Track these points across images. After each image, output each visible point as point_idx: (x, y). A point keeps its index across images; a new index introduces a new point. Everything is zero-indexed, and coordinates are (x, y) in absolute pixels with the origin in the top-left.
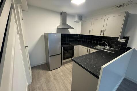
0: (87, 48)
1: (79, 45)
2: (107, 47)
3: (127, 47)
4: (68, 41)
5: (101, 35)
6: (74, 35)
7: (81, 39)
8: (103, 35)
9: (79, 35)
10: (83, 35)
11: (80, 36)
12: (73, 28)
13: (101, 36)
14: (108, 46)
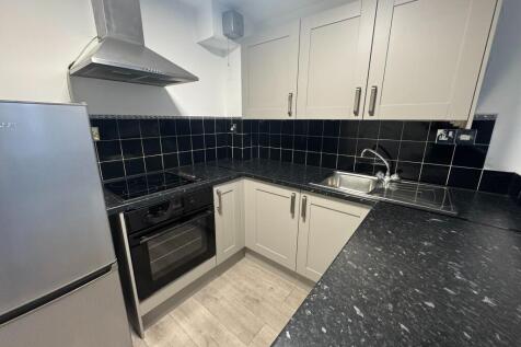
0: (288, 193)
1: (239, 176)
2: (387, 179)
3: (485, 168)
4: (170, 161)
5: (356, 113)
6: (209, 123)
7: (247, 144)
8: (372, 113)
9: (237, 121)
10: (255, 122)
11: (238, 129)
12: (195, 79)
13: (359, 118)
14: (392, 173)
